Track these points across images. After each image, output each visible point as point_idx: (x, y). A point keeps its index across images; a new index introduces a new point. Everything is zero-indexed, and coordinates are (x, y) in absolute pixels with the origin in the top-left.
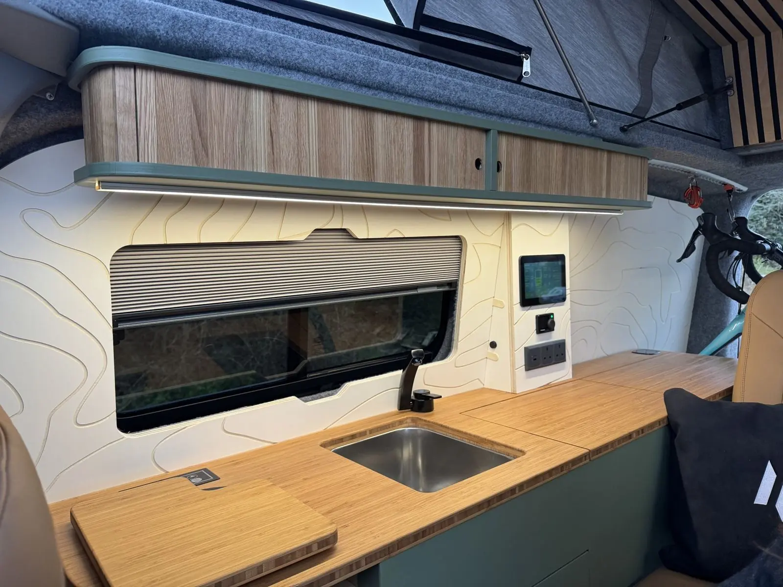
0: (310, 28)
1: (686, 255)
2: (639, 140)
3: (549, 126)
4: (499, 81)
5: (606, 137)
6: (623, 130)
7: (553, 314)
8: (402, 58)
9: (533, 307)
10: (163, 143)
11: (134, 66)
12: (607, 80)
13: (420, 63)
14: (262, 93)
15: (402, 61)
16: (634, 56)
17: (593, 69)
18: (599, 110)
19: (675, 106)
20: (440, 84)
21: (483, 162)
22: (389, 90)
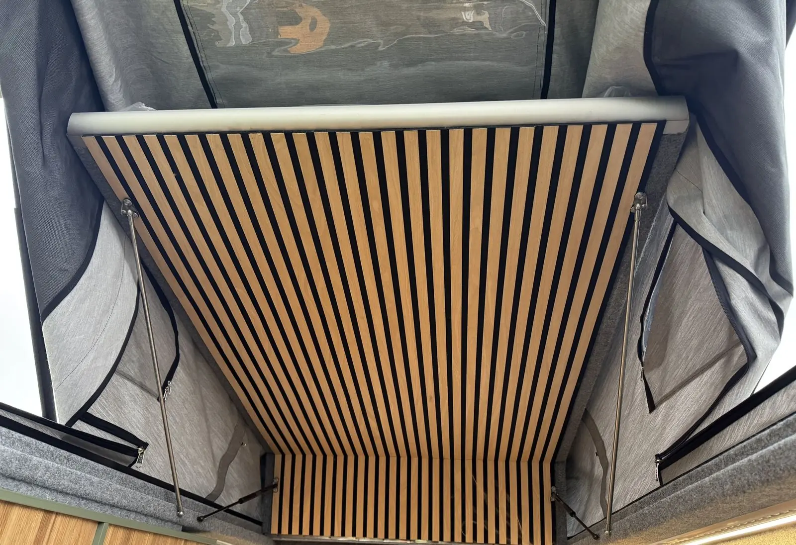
2: (209, 528)
5: (187, 526)
6: (200, 520)
8: (48, 451)
12: (195, 472)
15: (47, 454)
16: (219, 454)
17: (188, 463)
18: (184, 500)
19: (238, 500)
20: (74, 479)
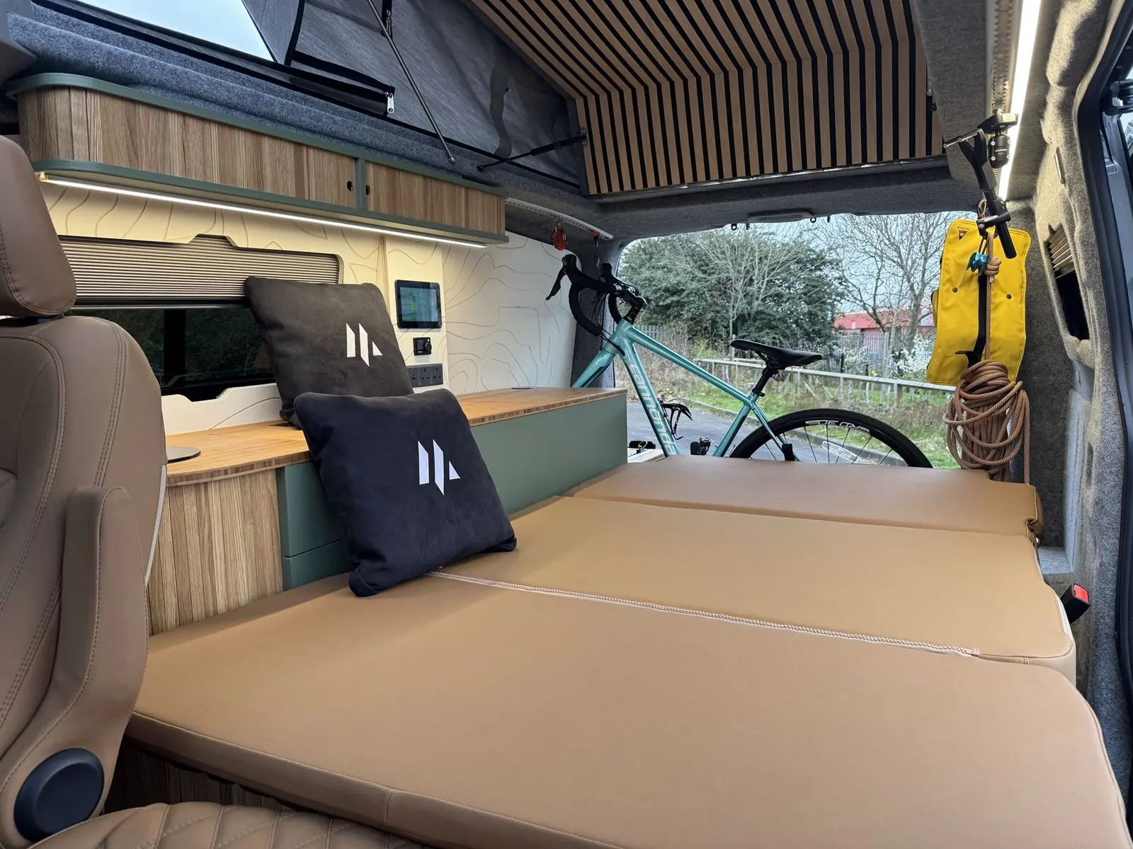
0: (206, 62)
1: (554, 292)
2: (496, 179)
3: (411, 159)
4: (366, 116)
5: (465, 174)
6: (479, 168)
7: (429, 338)
8: (281, 92)
9: (410, 330)
10: (107, 148)
11: (86, 90)
12: (468, 122)
13: (296, 97)
14: (176, 115)
16: (486, 103)
17: (454, 111)
18: (458, 149)
19: (529, 151)
20: (315, 117)
21: (354, 184)
22: (273, 119)
